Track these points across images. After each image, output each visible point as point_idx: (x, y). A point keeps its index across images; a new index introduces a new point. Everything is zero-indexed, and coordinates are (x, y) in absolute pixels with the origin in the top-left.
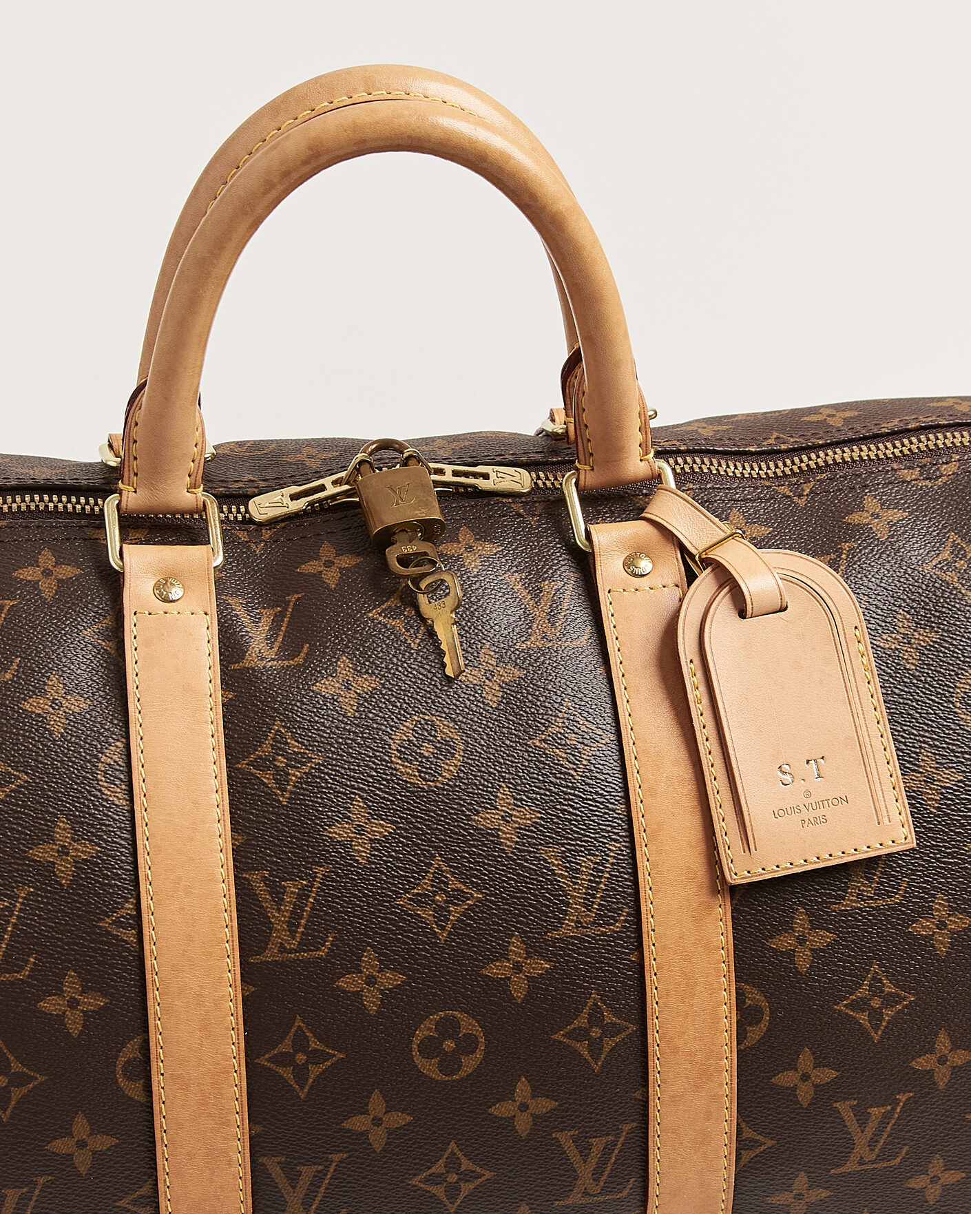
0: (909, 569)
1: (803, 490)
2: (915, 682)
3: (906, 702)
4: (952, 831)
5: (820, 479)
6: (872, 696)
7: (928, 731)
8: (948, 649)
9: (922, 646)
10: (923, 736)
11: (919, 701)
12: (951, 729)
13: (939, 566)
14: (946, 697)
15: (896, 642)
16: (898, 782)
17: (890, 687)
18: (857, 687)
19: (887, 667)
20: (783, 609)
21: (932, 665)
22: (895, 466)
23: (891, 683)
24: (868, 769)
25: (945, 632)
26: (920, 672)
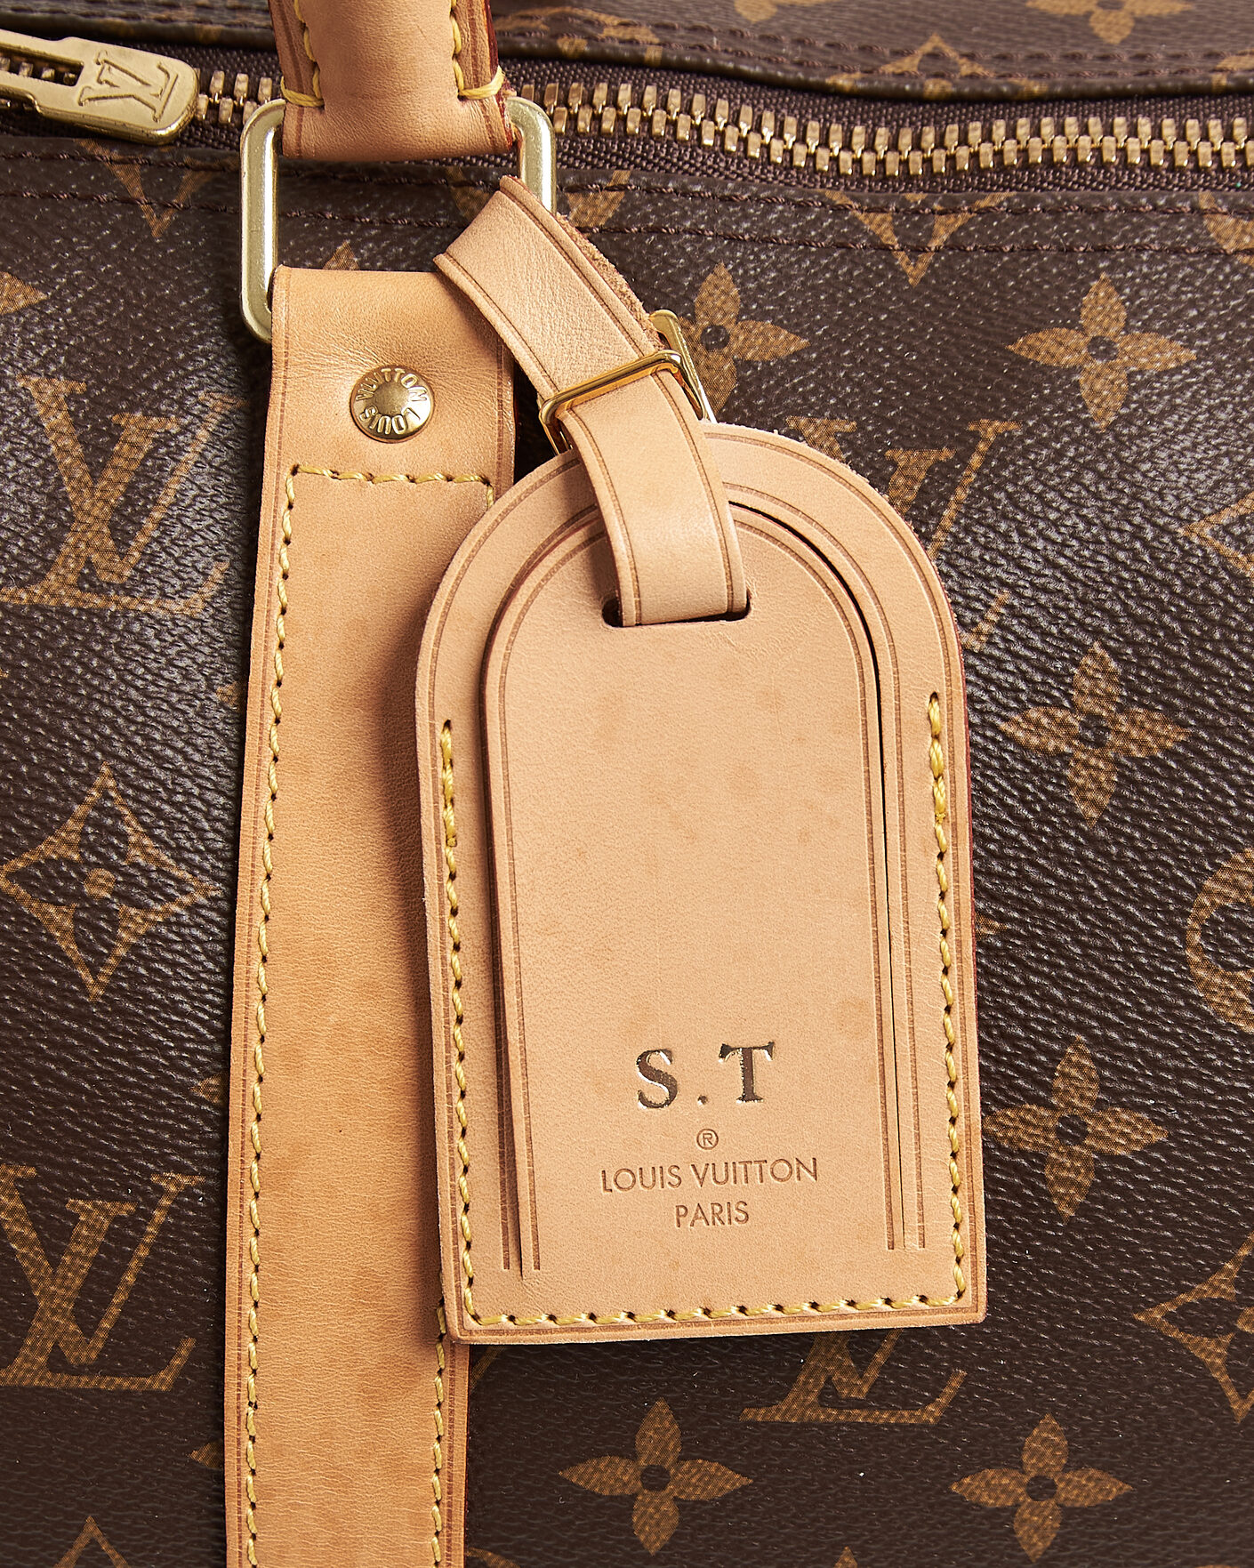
0: (1148, 528)
1: (930, 234)
2: (1091, 855)
3: (1052, 907)
4: (1110, 1270)
5: (987, 209)
6: (942, 896)
7: (1095, 999)
8: (1202, 777)
9: (1133, 759)
10: (1079, 1010)
11: (1090, 910)
12: (1163, 1003)
13: (1237, 530)
14: (1166, 912)
15: (1062, 732)
16: (969, 1141)
17: (1016, 859)
18: (904, 866)
19: (1023, 801)
20: (735, 613)
21: (1147, 816)
22: (1204, 199)
23: (1023, 848)
24: (891, 1095)
25: (1206, 728)
26: (1111, 830)
